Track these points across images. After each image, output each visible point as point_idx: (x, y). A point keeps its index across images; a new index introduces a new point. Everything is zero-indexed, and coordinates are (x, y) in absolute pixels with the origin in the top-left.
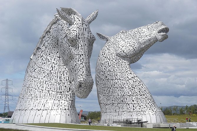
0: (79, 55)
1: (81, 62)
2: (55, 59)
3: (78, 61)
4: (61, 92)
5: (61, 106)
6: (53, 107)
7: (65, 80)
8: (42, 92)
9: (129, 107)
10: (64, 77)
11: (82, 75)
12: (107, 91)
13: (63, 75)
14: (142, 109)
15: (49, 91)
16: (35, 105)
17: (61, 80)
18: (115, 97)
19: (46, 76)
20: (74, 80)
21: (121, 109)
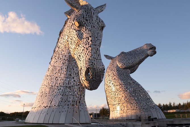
0: (86, 38)
1: (89, 45)
2: (65, 56)
3: (86, 45)
4: (69, 87)
5: (69, 101)
6: (59, 103)
7: (75, 74)
8: (51, 88)
9: (133, 106)
10: (74, 71)
11: (91, 59)
12: (114, 94)
13: (72, 69)
14: (143, 106)
15: (58, 86)
16: (43, 102)
17: (70, 75)
18: (120, 98)
19: (57, 72)
20: (81, 68)
21: (125, 108)
